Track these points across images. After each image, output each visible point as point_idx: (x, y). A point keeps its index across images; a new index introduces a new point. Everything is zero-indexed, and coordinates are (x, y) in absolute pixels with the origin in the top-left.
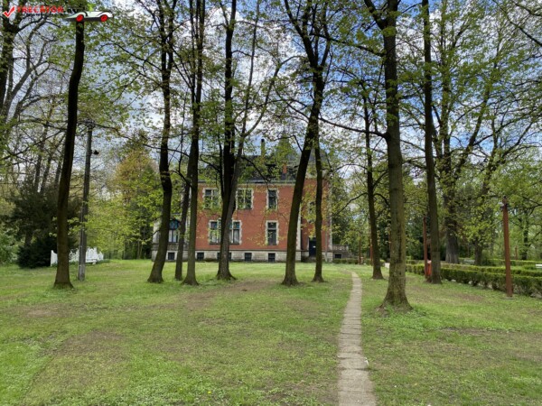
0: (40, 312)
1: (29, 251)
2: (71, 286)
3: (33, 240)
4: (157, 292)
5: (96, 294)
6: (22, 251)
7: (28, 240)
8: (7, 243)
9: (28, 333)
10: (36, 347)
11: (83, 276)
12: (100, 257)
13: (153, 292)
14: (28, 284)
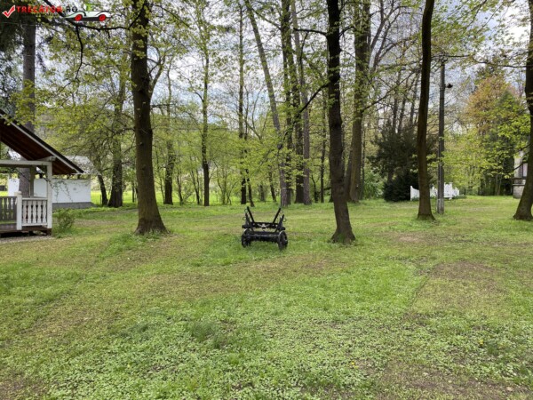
0: (410, 239)
1: (392, 187)
2: (433, 219)
3: (394, 177)
4: (527, 230)
5: (457, 227)
6: (386, 187)
7: (390, 178)
8: (373, 180)
9: (403, 254)
10: (412, 267)
11: (442, 210)
12: (457, 192)
13: (522, 230)
14: (395, 215)
